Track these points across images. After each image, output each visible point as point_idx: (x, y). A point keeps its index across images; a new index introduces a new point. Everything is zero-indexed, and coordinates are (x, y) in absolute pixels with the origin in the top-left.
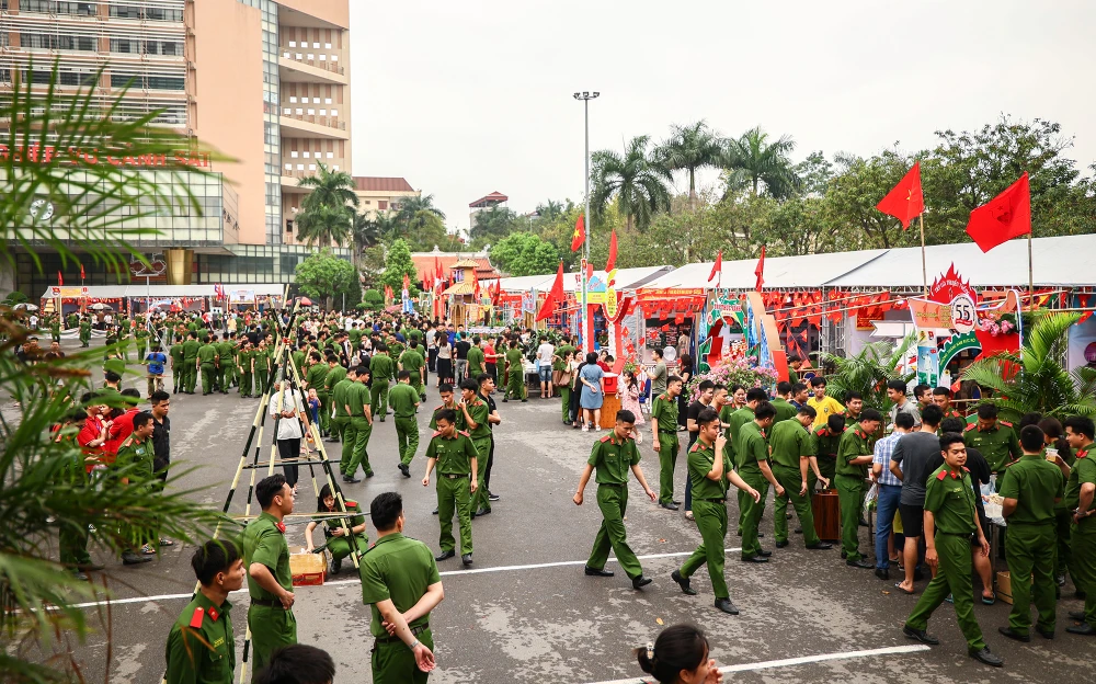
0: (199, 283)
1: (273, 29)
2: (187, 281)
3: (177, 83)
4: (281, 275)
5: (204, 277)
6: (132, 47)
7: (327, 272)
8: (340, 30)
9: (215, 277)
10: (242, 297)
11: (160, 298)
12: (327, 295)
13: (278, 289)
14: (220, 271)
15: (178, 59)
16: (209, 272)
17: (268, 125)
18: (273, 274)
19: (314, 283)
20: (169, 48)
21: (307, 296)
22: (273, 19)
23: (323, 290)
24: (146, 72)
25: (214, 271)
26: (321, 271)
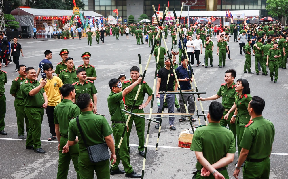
0: (221, 10)
2: (215, 9)
4: (261, 5)
5: (224, 7)
7: (282, 4)
9: (229, 7)
10: (239, 17)
11: (201, 17)
12: (282, 16)
13: (257, 13)
14: (232, 4)
16: (226, 4)
18: (257, 5)
19: (276, 9)
21: (271, 16)
23: (280, 13)
25: (229, 4)
26: (280, 3)
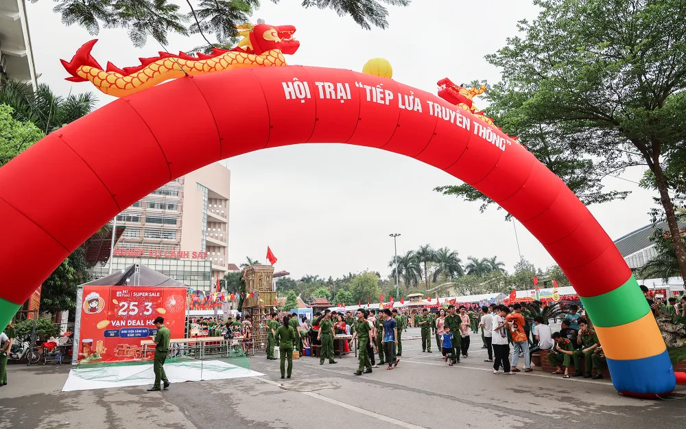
1: (206, 199)
3: (174, 222)
6: (156, 206)
8: (226, 200)
15: (174, 211)
17: (203, 240)
20: (171, 207)
22: (207, 195)
24: (162, 217)
